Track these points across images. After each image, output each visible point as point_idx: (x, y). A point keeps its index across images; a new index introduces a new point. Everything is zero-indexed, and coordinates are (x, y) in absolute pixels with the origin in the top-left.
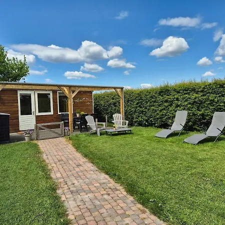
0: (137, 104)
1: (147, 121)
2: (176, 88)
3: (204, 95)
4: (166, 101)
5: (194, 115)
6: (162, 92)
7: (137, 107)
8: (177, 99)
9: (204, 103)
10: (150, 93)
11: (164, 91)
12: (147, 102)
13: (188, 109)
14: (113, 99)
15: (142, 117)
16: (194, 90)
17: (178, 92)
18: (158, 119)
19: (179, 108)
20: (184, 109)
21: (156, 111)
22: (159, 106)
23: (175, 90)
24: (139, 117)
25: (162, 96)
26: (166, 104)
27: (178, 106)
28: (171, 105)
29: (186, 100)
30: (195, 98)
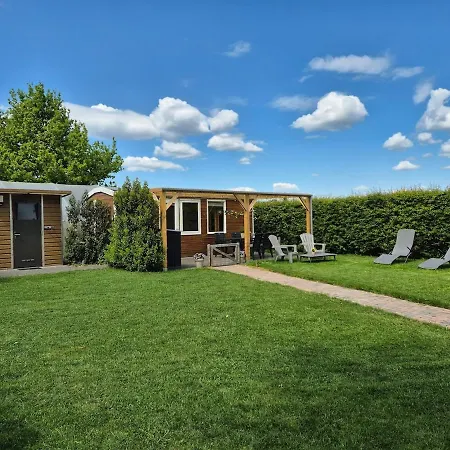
0: (329, 219)
1: (345, 245)
2: (395, 197)
3: (436, 209)
4: (379, 216)
5: (422, 235)
6: (371, 202)
7: (328, 225)
8: (397, 214)
9: (437, 218)
10: (351, 203)
11: (375, 201)
12: (346, 217)
13: (413, 227)
14: (285, 211)
15: (336, 239)
16: (421, 201)
17: (398, 204)
18: (365, 241)
19: (398, 226)
20: (407, 227)
21: (361, 230)
22: (367, 222)
23: (392, 200)
24: (331, 239)
25: (372, 208)
26: (379, 220)
27: (396, 223)
28: (387, 221)
29: (410, 215)
30: (424, 213)
